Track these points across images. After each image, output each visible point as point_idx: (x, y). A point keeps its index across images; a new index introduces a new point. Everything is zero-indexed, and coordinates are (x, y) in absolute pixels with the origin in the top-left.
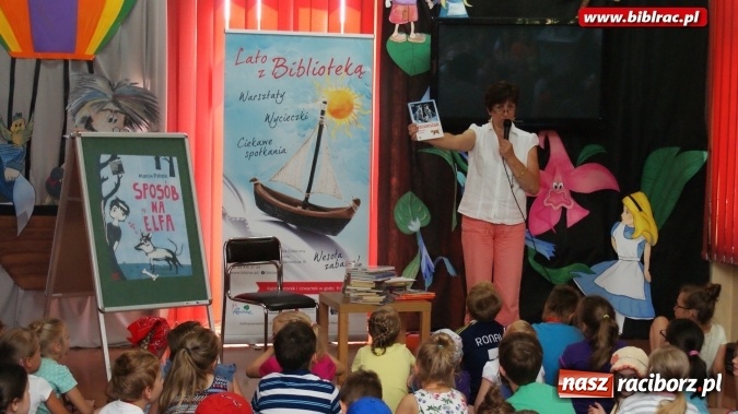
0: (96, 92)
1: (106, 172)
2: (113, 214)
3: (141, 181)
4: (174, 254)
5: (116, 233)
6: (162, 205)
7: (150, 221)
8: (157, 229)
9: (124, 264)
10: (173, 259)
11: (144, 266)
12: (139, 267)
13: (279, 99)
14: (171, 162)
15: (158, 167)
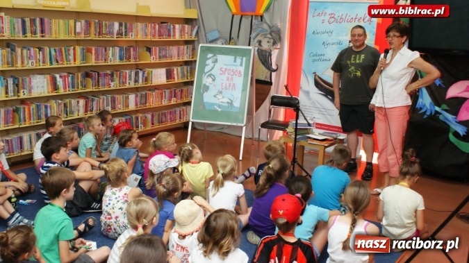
0: (263, 30)
1: (209, 62)
2: (207, 80)
3: (225, 67)
4: (232, 101)
5: (206, 88)
6: (232, 78)
7: (224, 85)
8: (226, 89)
9: (207, 102)
10: (231, 103)
11: (216, 104)
12: (213, 104)
13: (330, 34)
14: (242, 60)
15: (235, 61)
